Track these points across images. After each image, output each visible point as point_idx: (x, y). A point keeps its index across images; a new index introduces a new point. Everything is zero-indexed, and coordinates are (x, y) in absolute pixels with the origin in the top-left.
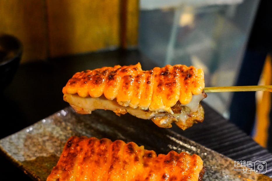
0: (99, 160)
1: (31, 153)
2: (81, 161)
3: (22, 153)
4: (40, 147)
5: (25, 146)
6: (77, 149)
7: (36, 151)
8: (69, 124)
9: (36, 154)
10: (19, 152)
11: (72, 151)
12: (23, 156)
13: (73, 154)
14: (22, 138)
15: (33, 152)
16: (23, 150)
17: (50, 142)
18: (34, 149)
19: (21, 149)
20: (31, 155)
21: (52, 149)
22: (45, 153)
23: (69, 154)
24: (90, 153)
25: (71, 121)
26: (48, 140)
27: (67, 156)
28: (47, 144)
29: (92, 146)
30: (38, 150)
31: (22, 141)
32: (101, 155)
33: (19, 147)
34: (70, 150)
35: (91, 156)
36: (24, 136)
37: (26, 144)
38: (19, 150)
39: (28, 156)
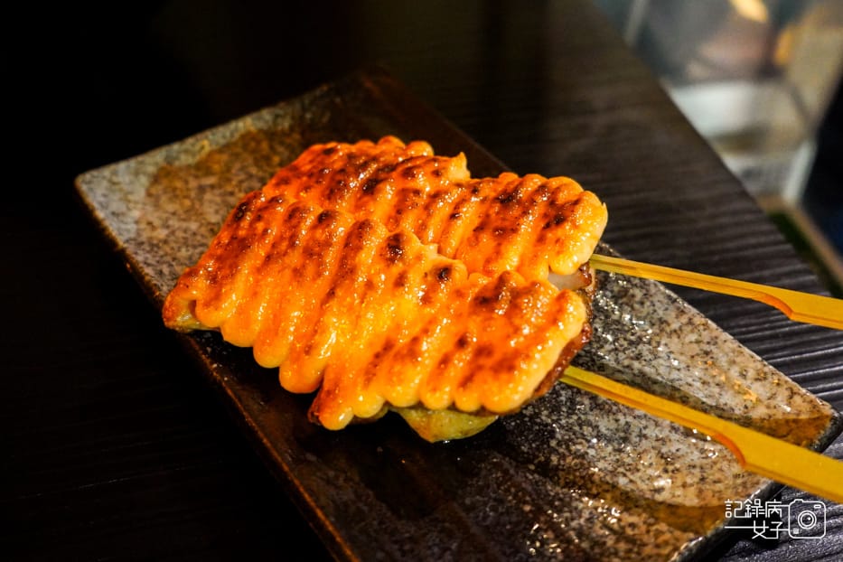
0: (304, 266)
1: (160, 218)
2: (259, 262)
3: (136, 214)
4: (187, 203)
5: (149, 195)
6: (256, 229)
7: (174, 214)
8: (281, 149)
9: (171, 222)
10: (129, 209)
11: (242, 233)
12: (137, 222)
13: (243, 240)
14: (145, 173)
15: (165, 216)
16: (140, 206)
17: (217, 192)
18: (171, 207)
19: (136, 203)
20: (157, 222)
21: (217, 212)
22: (196, 221)
23: (233, 238)
24: (284, 245)
25: (288, 141)
26: (212, 187)
27: (228, 245)
28: (208, 196)
29: (295, 227)
30: (180, 212)
31: (144, 180)
32: (311, 255)
33: (131, 197)
34: (238, 227)
35: (285, 254)
36: (151, 169)
37: (153, 191)
38: (131, 205)
39: (150, 223)
